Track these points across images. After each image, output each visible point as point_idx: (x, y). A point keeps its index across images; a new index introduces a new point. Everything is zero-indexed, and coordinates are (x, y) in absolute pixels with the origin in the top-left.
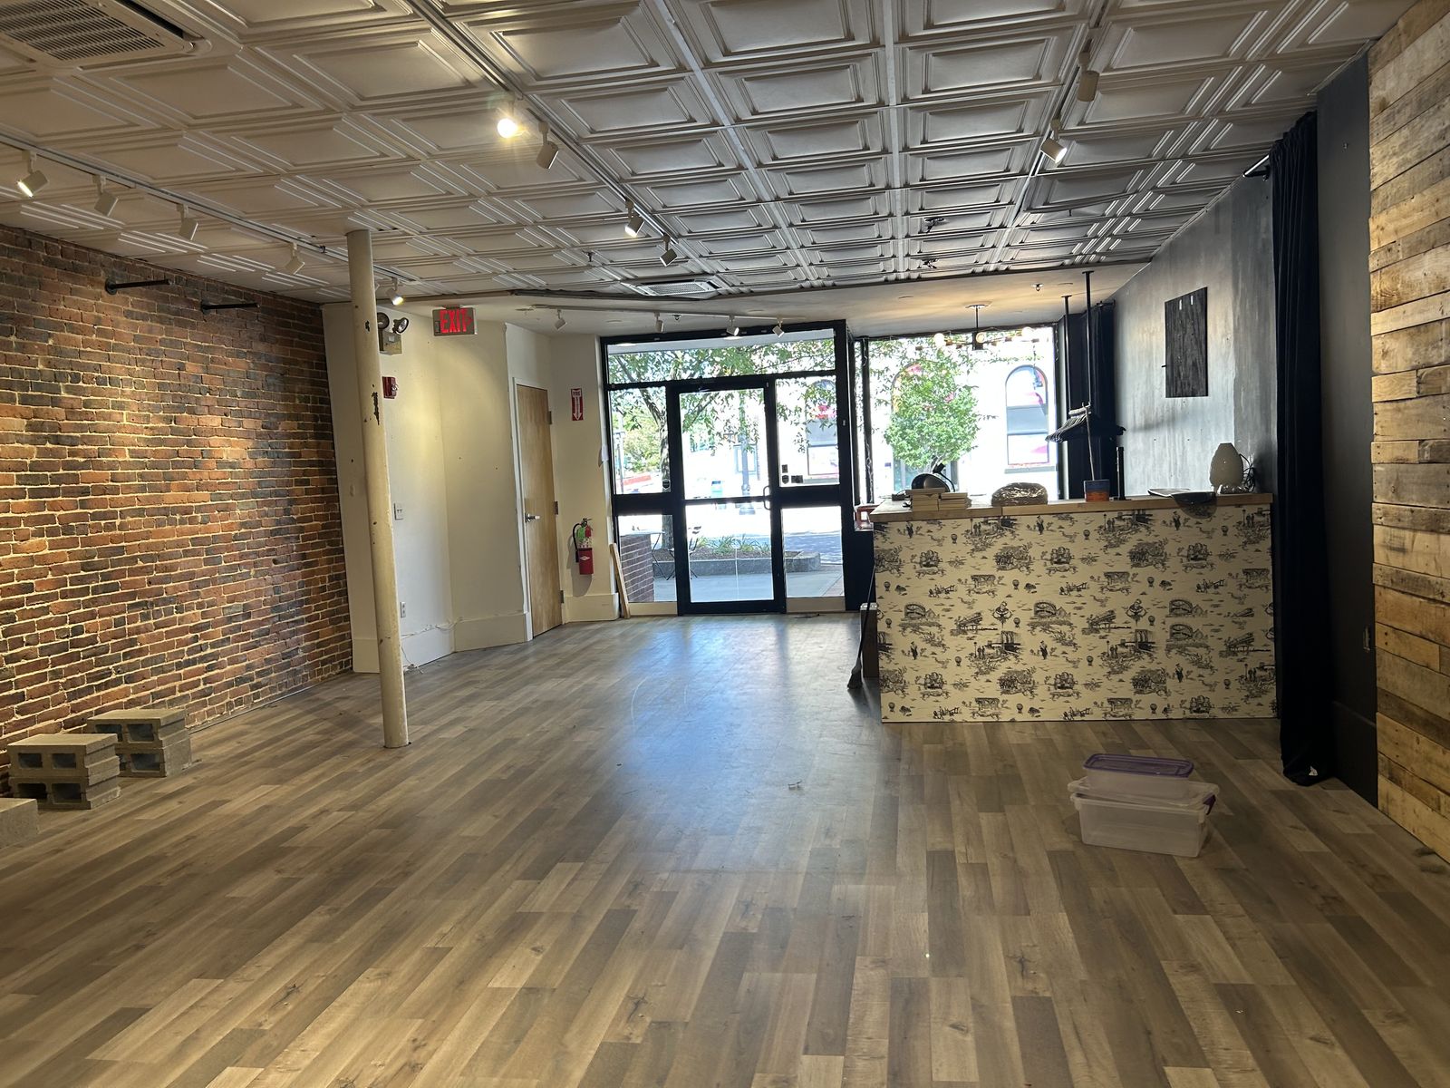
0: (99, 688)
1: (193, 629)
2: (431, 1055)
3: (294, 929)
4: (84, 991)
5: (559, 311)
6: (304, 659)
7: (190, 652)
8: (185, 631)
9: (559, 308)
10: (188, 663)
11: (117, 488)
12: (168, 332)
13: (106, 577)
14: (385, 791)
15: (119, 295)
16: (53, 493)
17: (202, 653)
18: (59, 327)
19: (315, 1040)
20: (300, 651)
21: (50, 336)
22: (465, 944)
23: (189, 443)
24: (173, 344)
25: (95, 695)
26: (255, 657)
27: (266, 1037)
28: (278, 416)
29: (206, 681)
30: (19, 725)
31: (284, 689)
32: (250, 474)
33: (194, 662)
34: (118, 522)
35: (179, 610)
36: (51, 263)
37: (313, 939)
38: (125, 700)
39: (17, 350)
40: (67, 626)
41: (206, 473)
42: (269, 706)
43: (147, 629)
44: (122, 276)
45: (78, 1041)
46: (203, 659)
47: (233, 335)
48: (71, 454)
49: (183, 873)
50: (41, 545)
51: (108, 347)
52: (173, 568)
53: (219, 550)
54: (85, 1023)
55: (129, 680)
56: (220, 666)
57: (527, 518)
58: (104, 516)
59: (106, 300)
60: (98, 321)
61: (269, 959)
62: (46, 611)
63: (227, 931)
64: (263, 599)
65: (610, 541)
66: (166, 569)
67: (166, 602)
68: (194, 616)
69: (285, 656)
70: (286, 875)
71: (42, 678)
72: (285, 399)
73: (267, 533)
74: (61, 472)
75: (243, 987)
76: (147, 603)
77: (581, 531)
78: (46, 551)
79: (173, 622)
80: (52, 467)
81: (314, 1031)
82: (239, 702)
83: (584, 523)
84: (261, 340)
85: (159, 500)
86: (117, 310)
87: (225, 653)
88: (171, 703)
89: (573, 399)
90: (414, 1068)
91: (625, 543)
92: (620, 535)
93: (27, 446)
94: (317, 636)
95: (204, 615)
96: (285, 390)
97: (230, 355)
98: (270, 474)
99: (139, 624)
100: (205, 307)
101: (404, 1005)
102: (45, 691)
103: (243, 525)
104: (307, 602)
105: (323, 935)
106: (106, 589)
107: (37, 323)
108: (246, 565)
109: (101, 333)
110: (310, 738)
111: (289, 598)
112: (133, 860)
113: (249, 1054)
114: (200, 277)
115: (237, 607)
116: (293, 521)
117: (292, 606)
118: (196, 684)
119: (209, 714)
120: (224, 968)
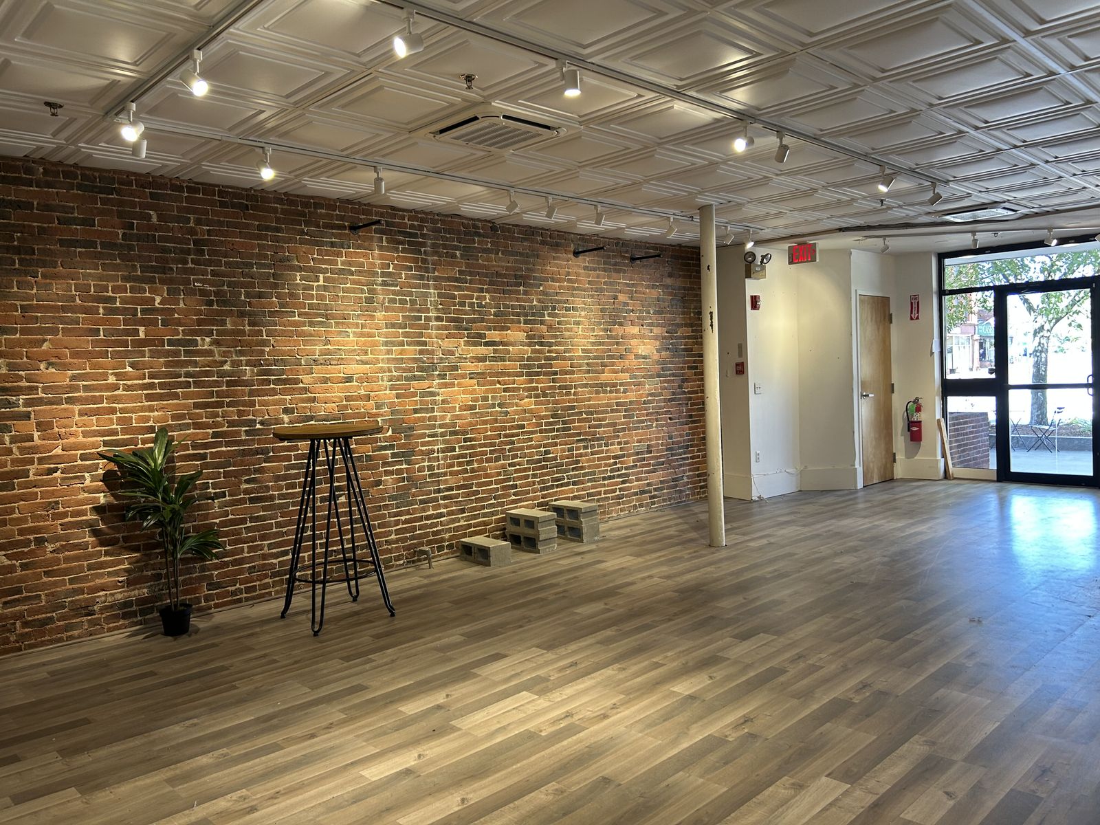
0: (557, 486)
1: (614, 457)
2: (617, 713)
3: (594, 635)
4: (487, 641)
5: (885, 239)
6: (688, 483)
7: (612, 471)
8: (609, 458)
9: (884, 237)
10: (610, 478)
11: (573, 371)
12: (609, 277)
13: (564, 423)
14: (691, 571)
15: (581, 257)
16: (538, 374)
17: (619, 473)
18: (546, 280)
19: (569, 691)
20: (685, 478)
21: (541, 285)
22: (675, 664)
23: (617, 344)
24: (611, 284)
25: (555, 490)
26: (654, 478)
27: (549, 683)
28: (677, 325)
29: (621, 490)
30: (513, 502)
31: (672, 502)
32: (658, 363)
33: (613, 477)
34: (573, 391)
35: (606, 445)
36: (544, 243)
37: (600, 642)
38: (572, 495)
39: (523, 294)
40: (542, 449)
41: (627, 362)
42: (660, 510)
43: (586, 455)
44: (583, 246)
45: (473, 662)
46: (619, 476)
47: (650, 275)
48: (549, 352)
49: (561, 595)
50: (529, 403)
51: (573, 289)
52: (604, 419)
53: (634, 410)
54: (480, 655)
55: (575, 483)
56: (630, 481)
57: (862, 396)
58: (565, 387)
59: (574, 261)
60: (568, 274)
61: (573, 647)
62: (531, 440)
63: (564, 628)
64: (660, 442)
65: (938, 415)
66: (599, 420)
67: (598, 439)
68: (615, 449)
69: (674, 480)
70: (607, 607)
71: (527, 477)
72: (683, 313)
73: (665, 400)
74: (543, 362)
75: (554, 657)
76: (588, 440)
77: (912, 406)
78: (533, 407)
79: (602, 452)
80: (539, 359)
81: (571, 686)
82: (641, 506)
83: (916, 401)
84: (669, 276)
85: (597, 378)
86: (579, 266)
87: (633, 474)
88: (598, 500)
89: (912, 303)
90: (605, 717)
91: (953, 419)
92: (949, 411)
93: (525, 348)
94: (698, 469)
95: (621, 449)
96: (684, 308)
97: (648, 287)
98: (671, 362)
99: (582, 451)
100: (633, 259)
101: (622, 686)
102: (528, 485)
103: (651, 395)
104: (692, 446)
105: (606, 642)
106: (564, 429)
107: (535, 278)
108: (650, 420)
109: (569, 281)
110: (672, 533)
111: (679, 442)
112: (544, 583)
113: (537, 688)
114: (630, 241)
115: (643, 446)
116: (685, 393)
117: (679, 448)
118: (614, 491)
119: (622, 510)
120: (550, 646)
